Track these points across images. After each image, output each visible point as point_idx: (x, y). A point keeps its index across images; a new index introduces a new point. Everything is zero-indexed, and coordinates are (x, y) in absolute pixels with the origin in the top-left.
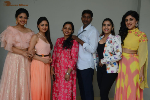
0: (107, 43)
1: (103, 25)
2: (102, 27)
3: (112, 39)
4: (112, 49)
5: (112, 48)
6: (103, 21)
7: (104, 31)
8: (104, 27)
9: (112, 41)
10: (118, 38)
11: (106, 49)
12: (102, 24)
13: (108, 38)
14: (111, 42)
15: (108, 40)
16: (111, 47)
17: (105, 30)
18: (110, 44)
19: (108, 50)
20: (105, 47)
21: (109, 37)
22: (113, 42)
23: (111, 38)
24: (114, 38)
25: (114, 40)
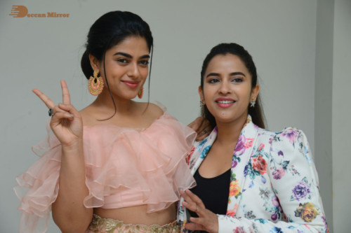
0: (238, 171)
1: (208, 75)
2: (202, 88)
3: (266, 150)
4: (271, 205)
5: (272, 195)
6: (204, 57)
7: (213, 107)
8: (211, 89)
9: (263, 162)
10: (297, 146)
11: (237, 206)
12: (203, 73)
13: (240, 147)
14: (258, 167)
15: (245, 157)
16: (262, 192)
17: (217, 101)
18: (258, 178)
19: (248, 209)
20: (232, 198)
21: (246, 143)
22: (269, 165)
23: (256, 145)
24: (277, 146)
25: (275, 155)
